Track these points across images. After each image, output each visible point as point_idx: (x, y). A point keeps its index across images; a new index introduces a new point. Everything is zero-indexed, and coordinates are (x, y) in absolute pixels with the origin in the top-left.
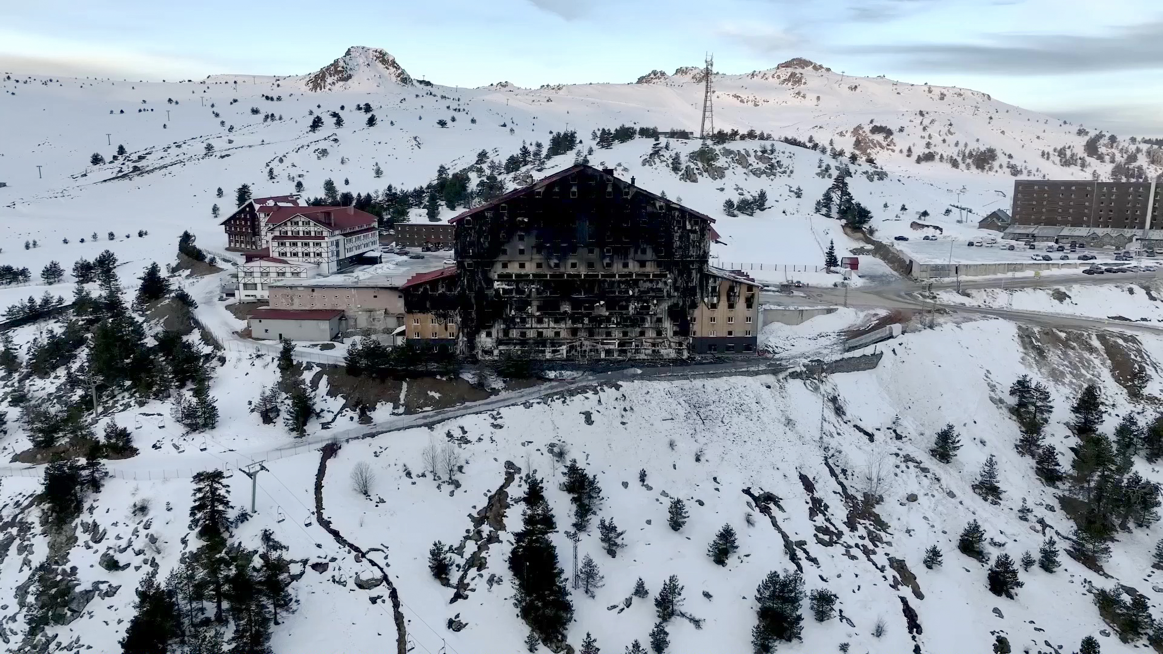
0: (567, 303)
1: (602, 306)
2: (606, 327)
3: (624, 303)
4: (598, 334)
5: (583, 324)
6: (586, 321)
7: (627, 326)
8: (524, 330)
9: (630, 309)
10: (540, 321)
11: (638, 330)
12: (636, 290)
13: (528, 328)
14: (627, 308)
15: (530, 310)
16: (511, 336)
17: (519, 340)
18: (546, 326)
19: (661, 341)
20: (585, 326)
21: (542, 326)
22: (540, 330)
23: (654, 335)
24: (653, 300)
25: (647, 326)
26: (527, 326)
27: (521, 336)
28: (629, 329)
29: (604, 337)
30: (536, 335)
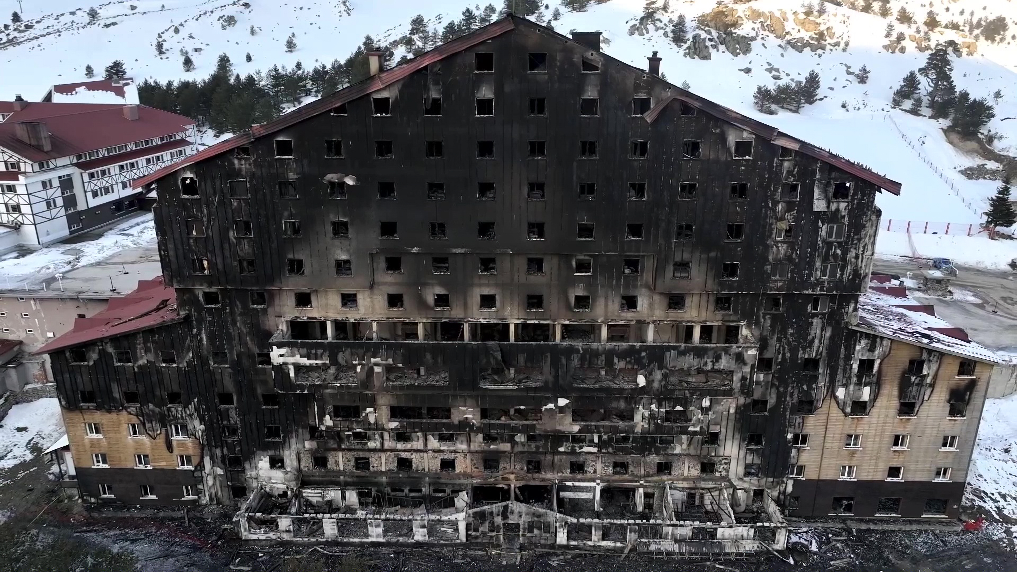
0: (469, 402)
1: (561, 410)
2: (573, 452)
3: (622, 405)
4: (552, 467)
5: (514, 443)
6: (520, 438)
7: (627, 452)
8: (362, 454)
9: (638, 418)
10: (401, 436)
11: (654, 459)
12: (658, 375)
13: (374, 450)
14: (628, 416)
15: (370, 413)
16: (331, 465)
17: (352, 475)
18: (419, 445)
19: (710, 485)
20: (518, 449)
21: (409, 446)
22: (404, 455)
23: (695, 472)
24: (702, 397)
25: (678, 451)
26: (371, 444)
27: (357, 467)
28: (628, 458)
29: (567, 473)
30: (394, 466)
